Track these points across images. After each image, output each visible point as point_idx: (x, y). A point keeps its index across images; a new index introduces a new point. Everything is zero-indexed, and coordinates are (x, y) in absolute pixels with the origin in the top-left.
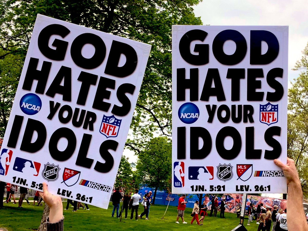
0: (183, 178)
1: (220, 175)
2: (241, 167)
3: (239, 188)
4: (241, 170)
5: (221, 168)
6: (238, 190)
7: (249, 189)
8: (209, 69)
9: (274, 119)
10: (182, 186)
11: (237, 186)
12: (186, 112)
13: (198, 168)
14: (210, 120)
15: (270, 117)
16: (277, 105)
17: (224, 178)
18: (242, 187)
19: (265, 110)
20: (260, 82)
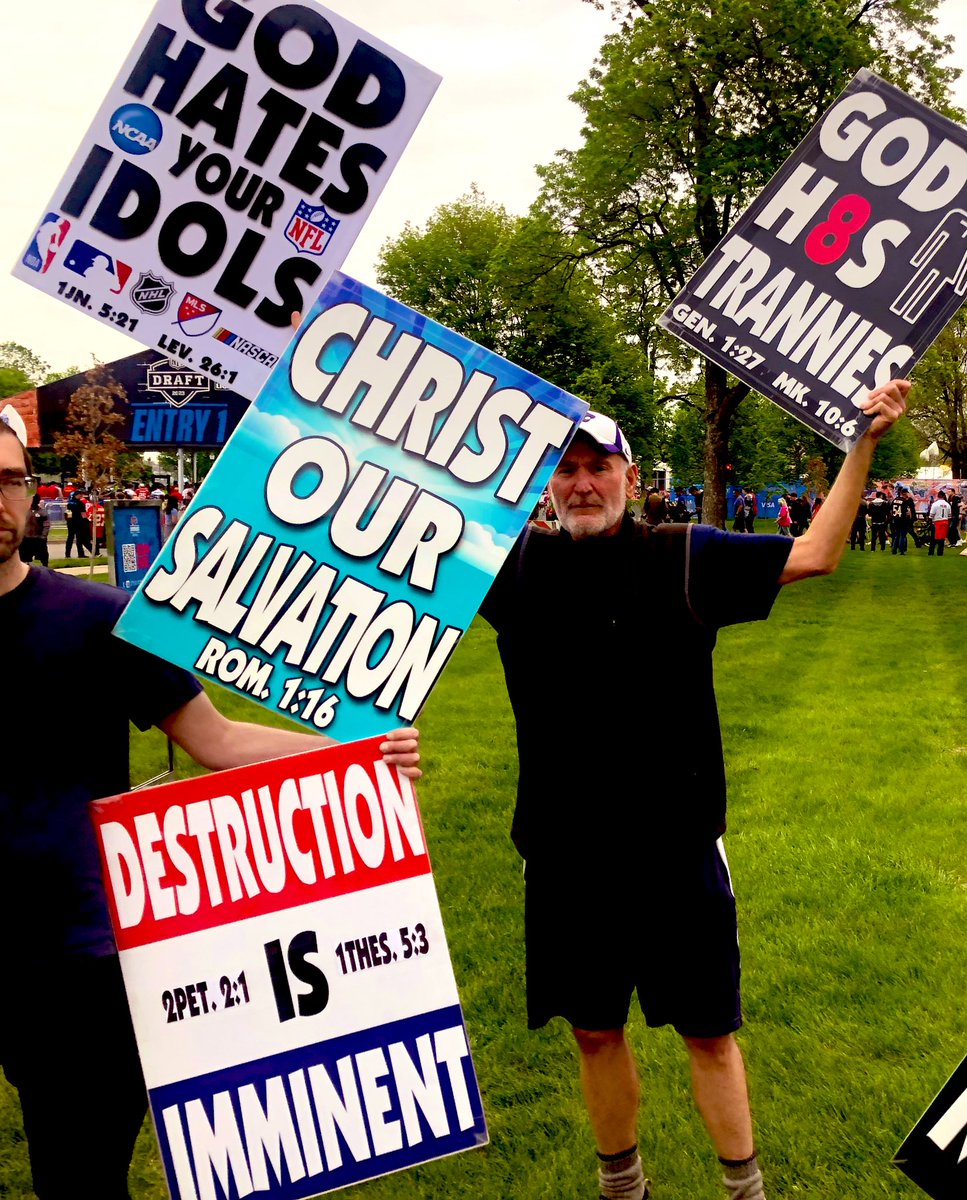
0: (51, 255)
1: (138, 294)
2: (194, 303)
3: (167, 343)
4: (191, 307)
5: (148, 280)
6: (163, 347)
7: (188, 357)
8: (228, 65)
9: (317, 246)
10: (42, 270)
11: (164, 337)
12: (131, 122)
13: (97, 253)
14: (177, 171)
15: (311, 237)
16: (338, 222)
17: (145, 305)
18: (174, 343)
19: (307, 216)
20: (326, 154)
